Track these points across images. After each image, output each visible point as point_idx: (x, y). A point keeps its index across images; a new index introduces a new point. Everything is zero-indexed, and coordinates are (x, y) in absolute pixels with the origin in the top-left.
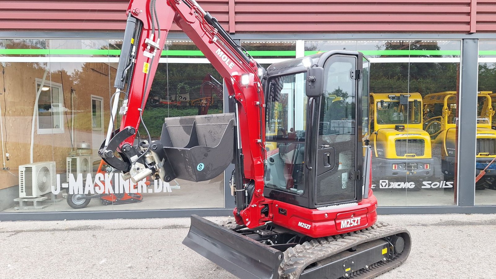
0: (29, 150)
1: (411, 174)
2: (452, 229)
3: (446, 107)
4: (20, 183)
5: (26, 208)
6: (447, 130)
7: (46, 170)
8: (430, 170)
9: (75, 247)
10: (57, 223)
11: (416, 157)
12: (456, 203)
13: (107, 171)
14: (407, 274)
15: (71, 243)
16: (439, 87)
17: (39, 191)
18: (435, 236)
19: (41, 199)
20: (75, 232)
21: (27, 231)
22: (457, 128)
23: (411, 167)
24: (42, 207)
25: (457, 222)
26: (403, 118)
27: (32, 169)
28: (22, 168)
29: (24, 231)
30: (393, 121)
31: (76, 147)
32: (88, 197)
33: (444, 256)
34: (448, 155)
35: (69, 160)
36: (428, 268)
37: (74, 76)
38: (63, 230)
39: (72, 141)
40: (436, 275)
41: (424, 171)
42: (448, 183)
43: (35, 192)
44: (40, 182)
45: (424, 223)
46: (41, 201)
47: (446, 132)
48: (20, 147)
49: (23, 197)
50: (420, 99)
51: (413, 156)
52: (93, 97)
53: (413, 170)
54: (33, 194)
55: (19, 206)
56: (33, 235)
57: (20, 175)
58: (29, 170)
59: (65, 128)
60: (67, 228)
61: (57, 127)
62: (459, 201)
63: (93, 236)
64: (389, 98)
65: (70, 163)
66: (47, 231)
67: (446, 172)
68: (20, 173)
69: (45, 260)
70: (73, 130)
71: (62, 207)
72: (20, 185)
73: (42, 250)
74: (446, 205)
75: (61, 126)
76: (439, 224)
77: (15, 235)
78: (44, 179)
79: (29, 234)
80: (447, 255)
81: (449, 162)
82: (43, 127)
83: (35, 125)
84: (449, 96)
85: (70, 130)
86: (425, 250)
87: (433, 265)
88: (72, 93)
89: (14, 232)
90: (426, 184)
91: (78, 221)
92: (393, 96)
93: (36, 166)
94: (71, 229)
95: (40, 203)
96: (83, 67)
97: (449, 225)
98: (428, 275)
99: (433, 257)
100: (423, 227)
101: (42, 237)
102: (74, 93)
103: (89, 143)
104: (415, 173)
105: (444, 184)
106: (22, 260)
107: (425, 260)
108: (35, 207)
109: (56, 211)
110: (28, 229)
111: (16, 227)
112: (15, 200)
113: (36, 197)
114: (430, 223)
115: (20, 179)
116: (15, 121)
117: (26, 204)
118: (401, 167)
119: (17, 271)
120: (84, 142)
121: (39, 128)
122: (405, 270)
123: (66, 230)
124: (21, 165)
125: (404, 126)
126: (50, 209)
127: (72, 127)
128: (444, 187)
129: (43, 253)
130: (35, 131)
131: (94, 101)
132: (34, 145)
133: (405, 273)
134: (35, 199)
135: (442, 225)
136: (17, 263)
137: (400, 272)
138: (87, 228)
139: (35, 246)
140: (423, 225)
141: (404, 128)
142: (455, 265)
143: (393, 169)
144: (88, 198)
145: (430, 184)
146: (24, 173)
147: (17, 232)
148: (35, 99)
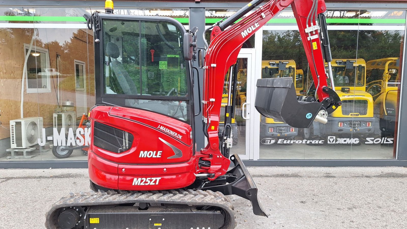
0: (20, 106)
1: (354, 131)
2: (393, 180)
3: (386, 71)
4: (11, 135)
5: (17, 157)
6: (387, 92)
7: (34, 124)
8: (372, 127)
9: (57, 194)
10: (43, 171)
11: (360, 116)
12: (396, 157)
13: (87, 126)
14: (360, 224)
15: (54, 190)
16: (371, 56)
17: (28, 142)
18: (379, 187)
19: (30, 150)
20: (58, 179)
21: (16, 178)
22: (399, 90)
23: (355, 125)
24: (30, 157)
25: (397, 174)
26: (348, 81)
27: (22, 123)
28: (12, 123)
29: (14, 178)
30: (339, 84)
31: (61, 104)
32: (71, 148)
33: (391, 207)
34: (387, 114)
35: (55, 115)
36: (378, 218)
37: (65, 47)
38: (48, 178)
39: (58, 99)
40: (386, 226)
41: (366, 128)
42: (389, 139)
43: (25, 143)
44: (29, 135)
45: (367, 175)
46: (30, 151)
47: (386, 94)
48: (12, 104)
49: (14, 148)
50: (364, 65)
51: (357, 115)
52: (76, 62)
53: (356, 128)
54: (22, 145)
55: (11, 155)
56: (21, 182)
57: (11, 128)
58: (18, 124)
59: (52, 88)
60: (52, 175)
61: (45, 87)
62: (398, 155)
63: (74, 183)
64: (336, 63)
65: (56, 118)
66: (34, 178)
67: (384, 130)
68: (11, 127)
69: (29, 206)
70: (59, 90)
71: (48, 157)
72: (11, 137)
73: (28, 196)
74: (386, 158)
75: (48, 87)
76: (381, 176)
77: (6, 182)
78: (33, 133)
79: (18, 181)
80: (393, 206)
81: (388, 121)
82: (32, 87)
83: (25, 85)
84: (390, 62)
85: (56, 90)
86: (373, 200)
87: (382, 216)
88: (58, 58)
89: (5, 178)
90: (369, 140)
91: (62, 169)
92: (340, 61)
93: (25, 121)
94: (55, 177)
95: (29, 153)
96: (71, 39)
97: (390, 176)
98: (379, 226)
99: (381, 207)
100: (367, 178)
101: (29, 183)
102: (59, 58)
103: (72, 102)
104: (358, 130)
105: (385, 140)
106: (9, 205)
107: (374, 210)
108: (25, 156)
109: (43, 160)
110: (18, 176)
111: (7, 174)
112: (8, 150)
113: (25, 148)
114: (373, 175)
115: (11, 132)
116: (6, 82)
117: (17, 154)
118: (346, 125)
119: (3, 216)
120: (68, 100)
121: (28, 88)
122: (356, 220)
123: (51, 177)
124: (12, 119)
125: (349, 89)
126: (37, 159)
127: (58, 87)
128: (385, 142)
129: (28, 199)
130: (25, 91)
131: (77, 66)
132: (24, 102)
133: (357, 223)
134: (24, 150)
135: (384, 177)
136: (4, 208)
137: (352, 222)
138: (69, 176)
139: (22, 192)
140: (367, 177)
141: (350, 90)
142: (403, 216)
143: (339, 126)
144: (70, 150)
145: (373, 140)
146: (14, 127)
147: (8, 179)
148: (24, 62)
